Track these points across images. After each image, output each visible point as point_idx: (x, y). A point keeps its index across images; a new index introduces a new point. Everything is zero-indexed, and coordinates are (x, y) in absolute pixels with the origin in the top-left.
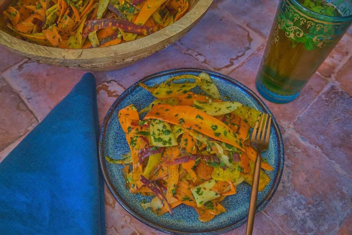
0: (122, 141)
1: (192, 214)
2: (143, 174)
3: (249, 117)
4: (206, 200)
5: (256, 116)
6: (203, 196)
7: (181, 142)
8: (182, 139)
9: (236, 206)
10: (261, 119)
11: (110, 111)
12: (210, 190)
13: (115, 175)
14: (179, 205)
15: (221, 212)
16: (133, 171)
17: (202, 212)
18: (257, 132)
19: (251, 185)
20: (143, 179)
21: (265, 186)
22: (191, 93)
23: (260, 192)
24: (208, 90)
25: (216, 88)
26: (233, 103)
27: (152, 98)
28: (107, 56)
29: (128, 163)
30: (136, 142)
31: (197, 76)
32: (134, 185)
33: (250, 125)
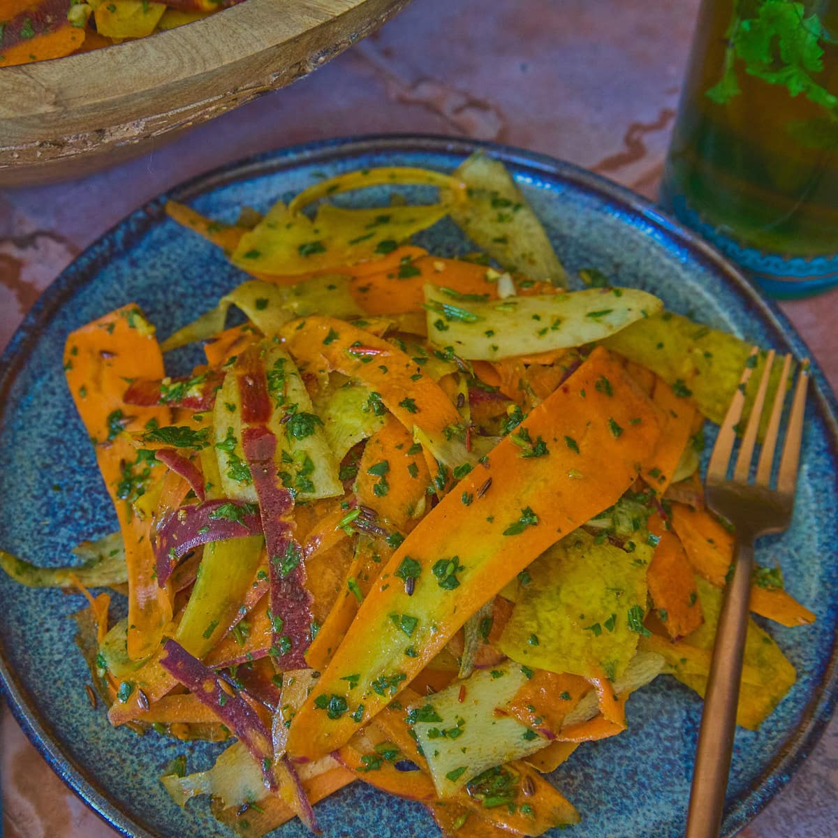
0: (78, 477)
1: (412, 831)
2: (173, 631)
3: (697, 372)
4: (476, 763)
5: (736, 365)
6: (463, 740)
7: (358, 478)
8: (364, 464)
9: (628, 797)
10: (756, 380)
11: (23, 334)
12: (501, 713)
13: (40, 642)
14: (348, 786)
15: (554, 823)
16: (131, 619)
17: (460, 822)
18: (738, 443)
19: (702, 693)
20: (176, 657)
21: (774, 703)
22: (416, 252)
23: (742, 728)
24: (503, 240)
25: (537, 230)
26: (618, 294)
27: (225, 275)
28: (19, 114)
29: (105, 582)
30: (148, 482)
31: (449, 172)
32: (131, 687)
33: (703, 411)
